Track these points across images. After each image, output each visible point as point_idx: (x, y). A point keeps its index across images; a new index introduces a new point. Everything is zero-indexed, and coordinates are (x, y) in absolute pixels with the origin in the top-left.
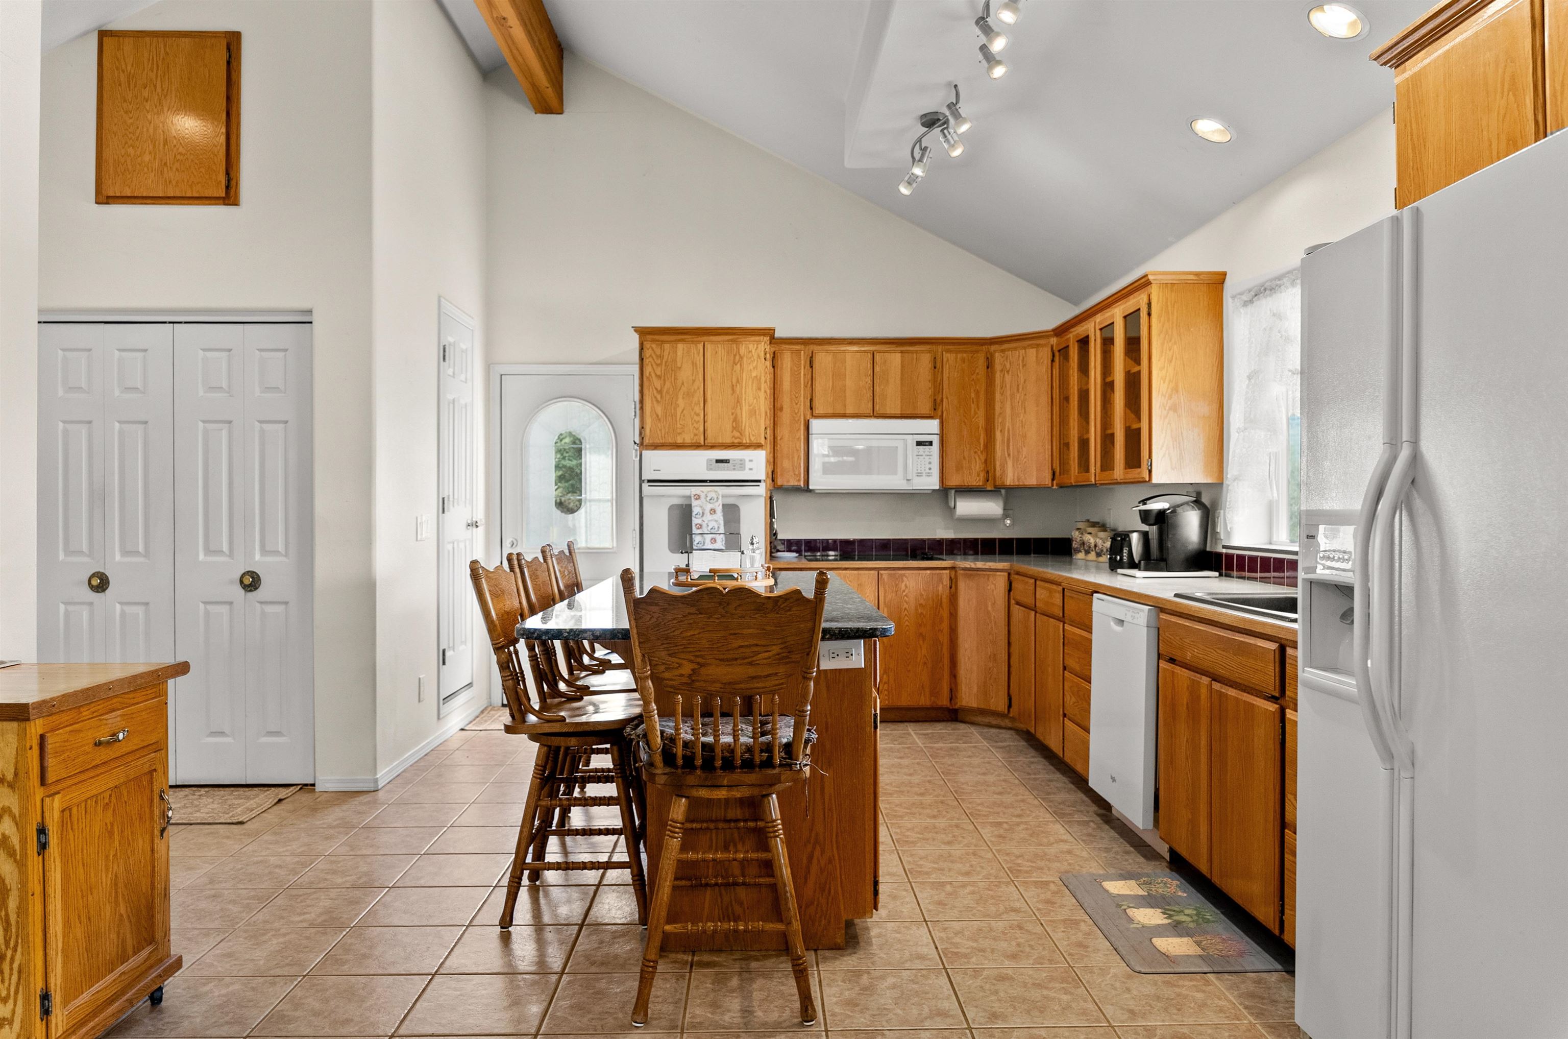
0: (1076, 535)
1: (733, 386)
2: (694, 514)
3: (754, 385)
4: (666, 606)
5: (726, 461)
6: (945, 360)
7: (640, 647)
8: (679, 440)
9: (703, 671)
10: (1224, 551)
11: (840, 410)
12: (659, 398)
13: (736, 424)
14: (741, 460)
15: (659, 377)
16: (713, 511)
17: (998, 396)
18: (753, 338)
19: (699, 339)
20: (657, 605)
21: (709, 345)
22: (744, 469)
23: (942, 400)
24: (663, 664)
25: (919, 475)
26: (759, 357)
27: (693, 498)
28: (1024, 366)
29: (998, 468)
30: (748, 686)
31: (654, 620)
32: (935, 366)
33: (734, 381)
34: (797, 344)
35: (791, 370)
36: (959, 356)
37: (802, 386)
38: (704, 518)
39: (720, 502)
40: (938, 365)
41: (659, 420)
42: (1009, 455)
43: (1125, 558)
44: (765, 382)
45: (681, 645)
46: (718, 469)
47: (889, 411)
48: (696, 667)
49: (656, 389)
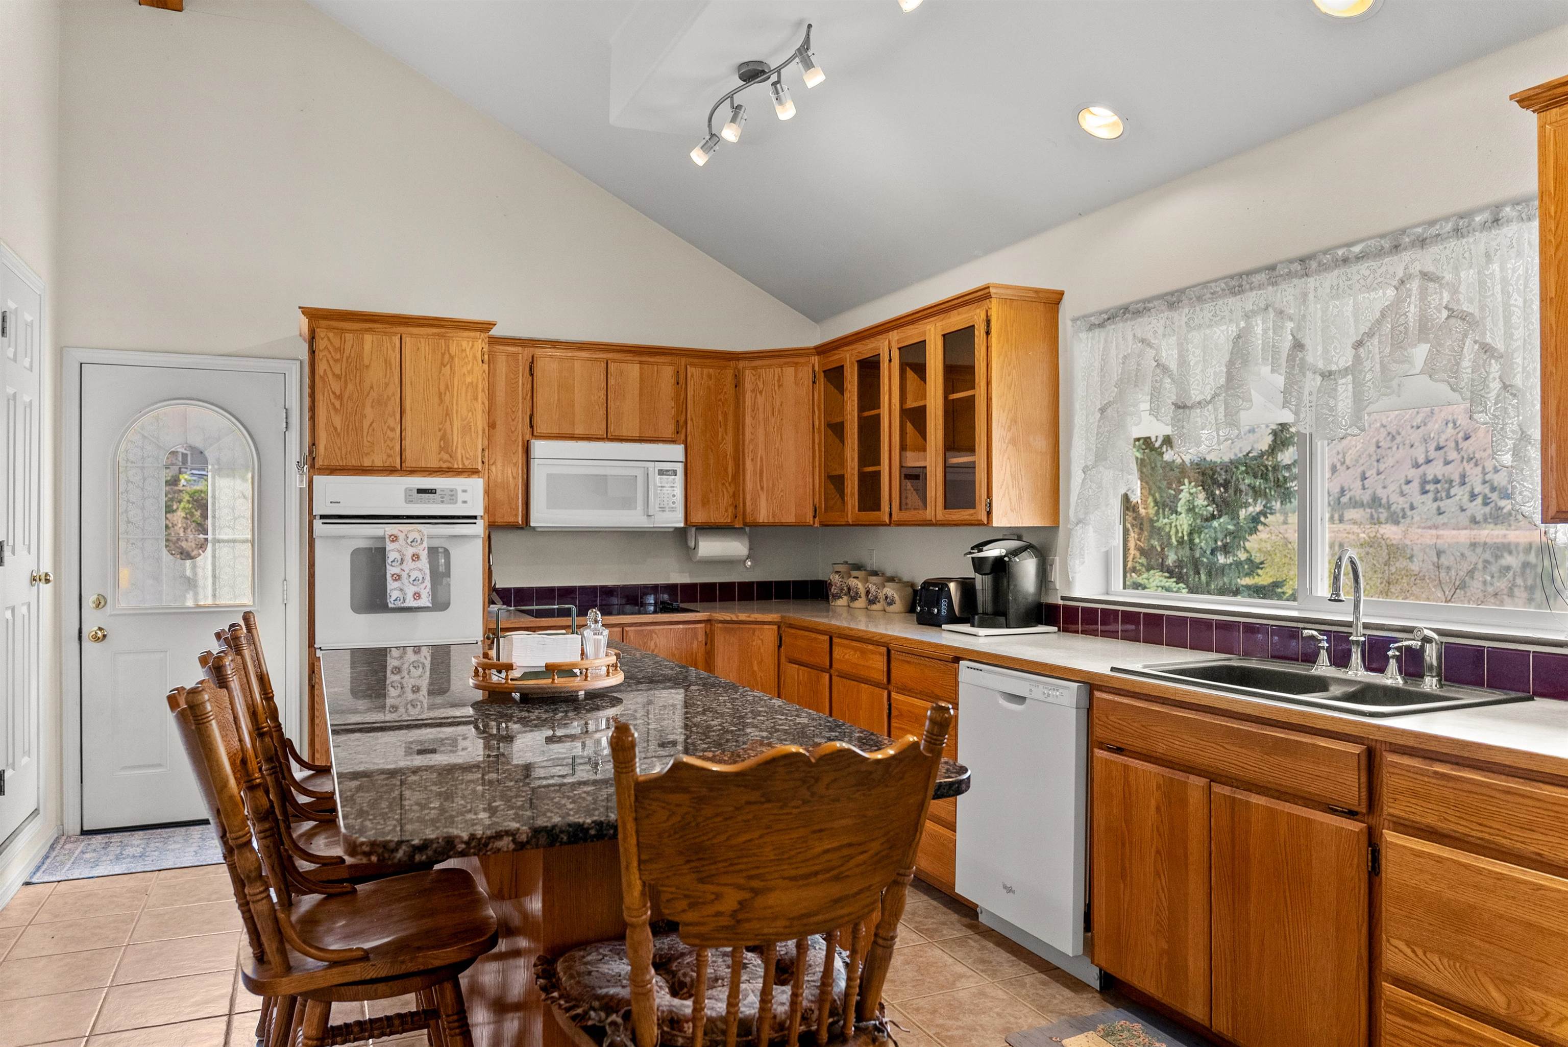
0: (836, 578)
1: (440, 394)
2: (389, 561)
3: (469, 394)
4: (704, 791)
5: (432, 491)
6: (689, 375)
7: (640, 870)
8: (367, 463)
9: (760, 902)
10: (1061, 602)
11: (567, 430)
12: (338, 405)
13: (445, 445)
14: (452, 491)
15: (338, 377)
16: (416, 557)
17: (748, 420)
18: (466, 334)
19: (395, 329)
20: (685, 790)
21: (408, 339)
22: (456, 503)
23: (686, 422)
24: (686, 896)
25: (663, 509)
26: (475, 357)
27: (387, 540)
28: (779, 386)
29: (748, 503)
30: (828, 916)
31: (676, 819)
32: (680, 382)
33: (442, 390)
34: (514, 345)
35: (506, 377)
36: (705, 371)
37: (520, 401)
38: (404, 566)
39: (425, 545)
40: (682, 381)
41: (339, 435)
42: (762, 488)
43: (944, 612)
44: (483, 391)
45: (725, 860)
46: (421, 502)
47: (625, 433)
48: (746, 895)
49: (334, 393)
